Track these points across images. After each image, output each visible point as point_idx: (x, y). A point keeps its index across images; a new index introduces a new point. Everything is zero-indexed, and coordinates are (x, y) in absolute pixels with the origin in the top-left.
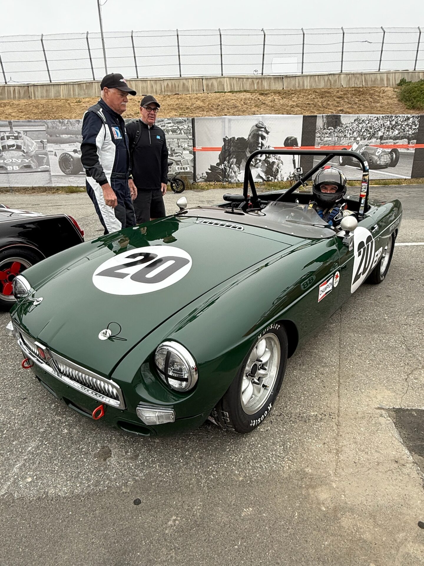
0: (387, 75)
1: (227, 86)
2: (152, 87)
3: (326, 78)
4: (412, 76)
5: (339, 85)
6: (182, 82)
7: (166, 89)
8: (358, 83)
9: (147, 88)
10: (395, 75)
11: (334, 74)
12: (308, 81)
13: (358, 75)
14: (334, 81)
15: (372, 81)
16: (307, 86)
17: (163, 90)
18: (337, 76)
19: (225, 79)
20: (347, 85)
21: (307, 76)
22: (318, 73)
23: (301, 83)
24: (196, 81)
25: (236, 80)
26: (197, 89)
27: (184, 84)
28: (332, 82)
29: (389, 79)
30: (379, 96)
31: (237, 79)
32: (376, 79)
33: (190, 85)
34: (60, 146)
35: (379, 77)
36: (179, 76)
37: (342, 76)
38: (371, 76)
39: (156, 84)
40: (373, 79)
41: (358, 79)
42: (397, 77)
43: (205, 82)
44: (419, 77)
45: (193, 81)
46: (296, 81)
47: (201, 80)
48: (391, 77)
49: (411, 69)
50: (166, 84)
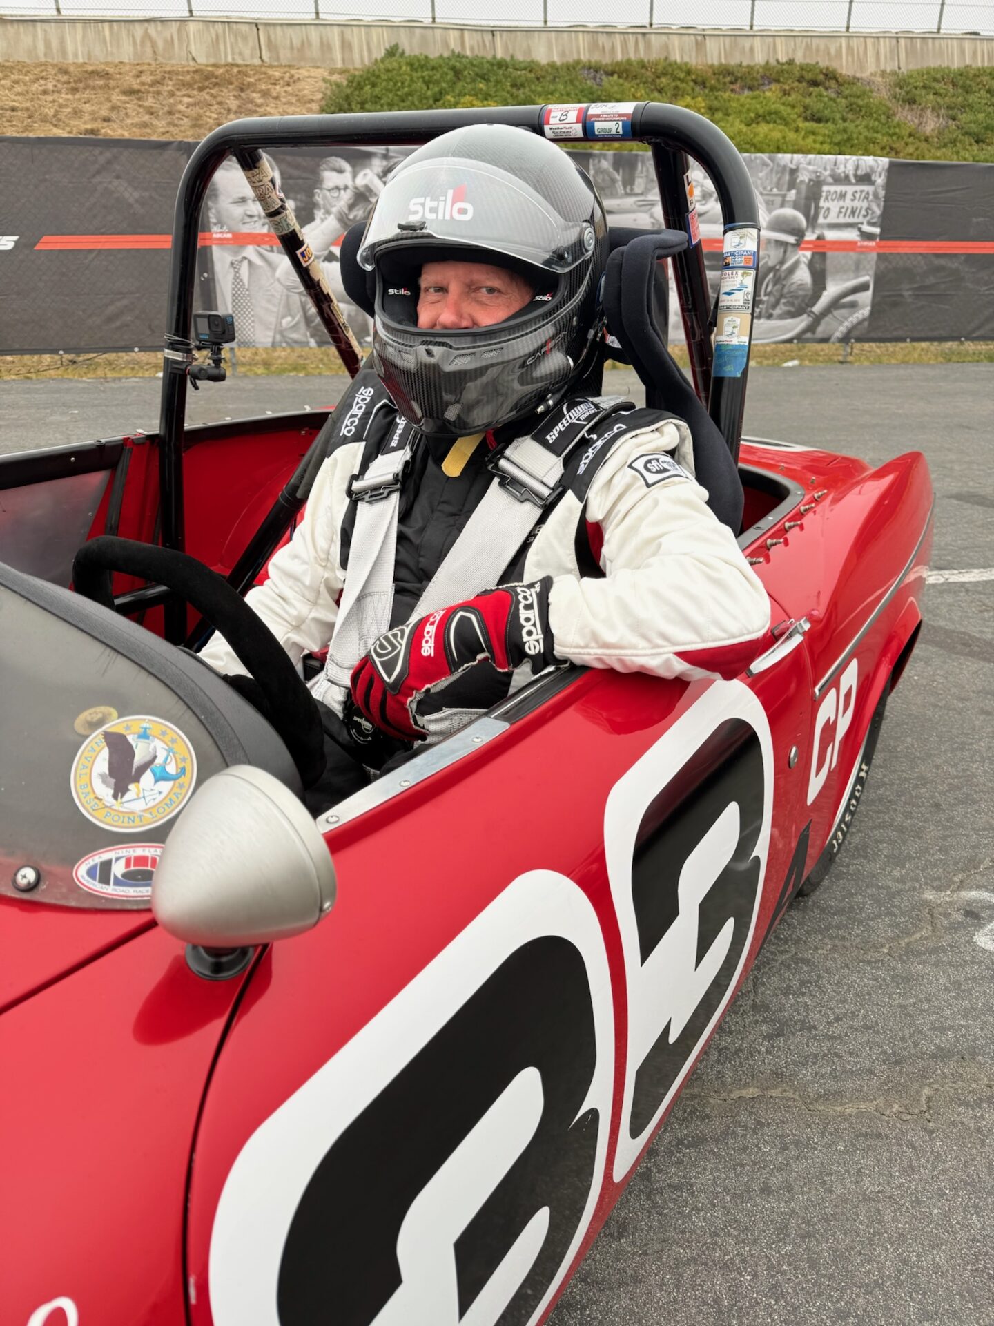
0: (342, 34)
3: (139, 30)
4: (423, 38)
5: (184, 54)
8: (247, 52)
10: (368, 34)
11: (163, 21)
12: (79, 37)
13: (244, 28)
14: (166, 41)
15: (292, 48)
16: (76, 55)
18: (175, 26)
20: (208, 57)
21: (73, 21)
22: (109, 15)
23: (55, 44)
28: (160, 44)
29: (350, 46)
37: (192, 27)
38: (290, 31)
40: (296, 43)
41: (245, 38)
42: (376, 40)
44: (446, 44)
46: (35, 36)
48: (355, 37)
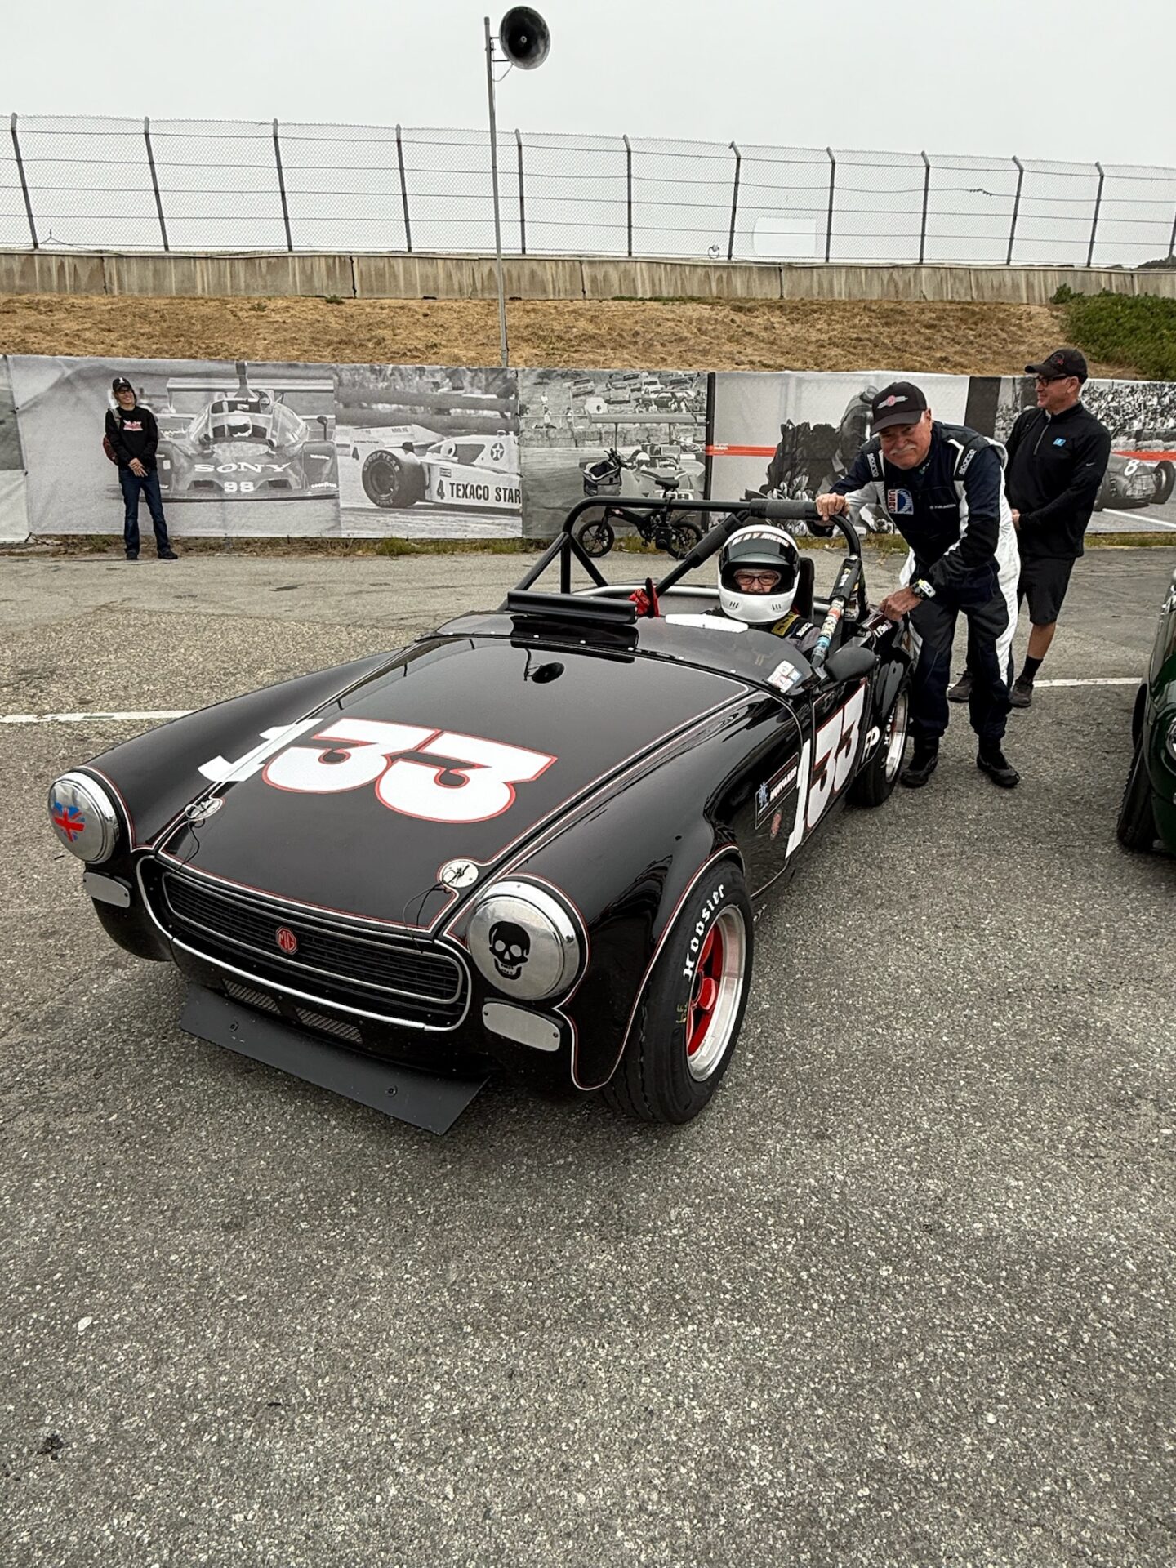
0: (1027, 276)
1: (643, 283)
2: (449, 277)
3: (886, 275)
4: (1083, 279)
5: (918, 293)
6: (527, 266)
7: (486, 283)
8: (962, 291)
9: (435, 278)
10: (1045, 277)
11: (903, 267)
12: (843, 279)
13: (962, 273)
14: (905, 282)
15: (993, 288)
16: (840, 294)
17: (479, 286)
18: (912, 271)
19: (638, 264)
20: (934, 294)
21: (839, 268)
22: (866, 262)
23: (826, 285)
24: (564, 267)
25: (665, 269)
26: (568, 287)
27: (533, 273)
28: (901, 285)
29: (1033, 286)
30: (1020, 327)
31: (669, 267)
32: (1002, 284)
33: (549, 277)
34: (369, 432)
35: (1008, 277)
36: (520, 252)
37: (924, 272)
38: (991, 274)
39: (460, 268)
40: (996, 283)
41: (961, 281)
42: (1050, 281)
43: (587, 270)
44: (1099, 284)
45: (557, 266)
46: (812, 280)
47: (577, 264)
48: (1036, 279)
49: (1079, 262)
50: (486, 270)
